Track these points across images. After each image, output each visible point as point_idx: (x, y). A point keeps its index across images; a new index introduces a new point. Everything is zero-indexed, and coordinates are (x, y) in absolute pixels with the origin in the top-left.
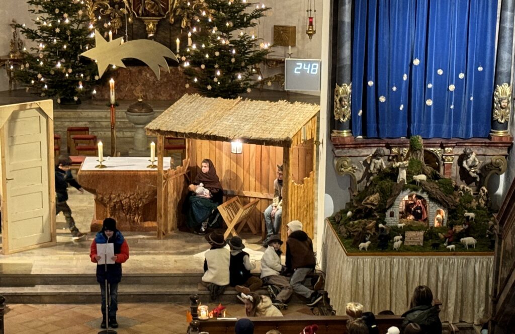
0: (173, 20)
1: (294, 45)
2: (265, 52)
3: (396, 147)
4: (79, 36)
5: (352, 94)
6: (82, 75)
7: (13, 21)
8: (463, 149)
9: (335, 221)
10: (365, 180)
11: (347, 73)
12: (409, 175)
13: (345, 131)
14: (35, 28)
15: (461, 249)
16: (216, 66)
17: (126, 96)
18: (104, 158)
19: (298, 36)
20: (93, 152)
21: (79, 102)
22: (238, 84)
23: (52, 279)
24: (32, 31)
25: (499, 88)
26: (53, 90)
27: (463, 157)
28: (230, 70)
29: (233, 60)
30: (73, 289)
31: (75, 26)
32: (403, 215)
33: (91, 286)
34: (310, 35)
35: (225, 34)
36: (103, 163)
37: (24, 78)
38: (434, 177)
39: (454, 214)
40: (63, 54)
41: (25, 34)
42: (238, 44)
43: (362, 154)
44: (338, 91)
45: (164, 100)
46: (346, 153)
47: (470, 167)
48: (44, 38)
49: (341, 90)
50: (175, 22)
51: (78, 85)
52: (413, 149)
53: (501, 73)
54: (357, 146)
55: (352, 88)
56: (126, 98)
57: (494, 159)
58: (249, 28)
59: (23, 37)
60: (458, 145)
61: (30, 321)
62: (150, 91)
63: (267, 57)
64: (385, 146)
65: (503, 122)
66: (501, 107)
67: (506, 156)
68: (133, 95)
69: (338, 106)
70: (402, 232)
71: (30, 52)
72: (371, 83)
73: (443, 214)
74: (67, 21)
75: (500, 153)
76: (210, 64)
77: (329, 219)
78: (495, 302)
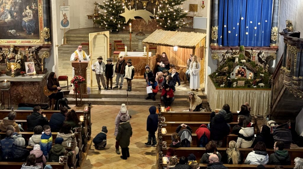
0: (153, 2)
1: (197, 11)
2: (186, 14)
3: (234, 50)
4: (119, 8)
5: (218, 30)
6: (120, 22)
7: (95, 2)
8: (260, 50)
9: (211, 76)
10: (223, 61)
11: (216, 22)
12: (239, 60)
13: (215, 44)
14: (103, 5)
15: (259, 87)
16: (168, 19)
17: (135, 29)
18: (127, 52)
19: (198, 8)
20: (123, 50)
21: (118, 31)
22: (176, 25)
23: (108, 96)
24: (102, 6)
25: (273, 28)
26: (109, 27)
27: (260, 54)
28: (173, 20)
29: (174, 17)
30: (115, 100)
31: (117, 4)
32: (237, 75)
33: (122, 99)
34: (203, 8)
35: (171, 7)
36: (127, 54)
37: (99, 22)
38: (249, 61)
39: (256, 74)
40: (113, 14)
41: (100, 7)
42: (176, 11)
43: (222, 52)
44: (213, 29)
45: (149, 31)
46: (216, 51)
47: (262, 57)
48: (106, 8)
49: (214, 28)
50: (153, 3)
51: (118, 25)
52: (241, 50)
53: (274, 23)
54: (220, 49)
55: (218, 28)
56: (135, 30)
57: (271, 54)
58: (181, 5)
59: (99, 8)
60: (258, 49)
61: (100, 111)
62: (144, 28)
63: (187, 15)
64: (230, 49)
65: (275, 41)
66: (274, 35)
67: (276, 53)
68: (138, 29)
69: (213, 34)
70: (236, 81)
71: (101, 13)
72: (225, 26)
73: (252, 75)
74: (115, 2)
75: (274, 52)
76: (166, 18)
77: (209, 76)
78: (271, 108)
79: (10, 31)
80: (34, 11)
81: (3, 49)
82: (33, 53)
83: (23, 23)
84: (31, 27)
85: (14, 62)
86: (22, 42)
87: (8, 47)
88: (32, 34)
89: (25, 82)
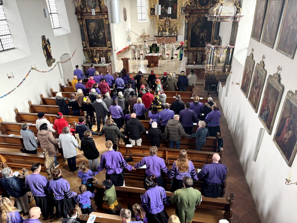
79: (94, 43)
80: (103, 34)
82: (104, 53)
83: (99, 39)
84: (103, 41)
85: (96, 57)
86: (100, 48)
88: (104, 45)
89: (100, 67)
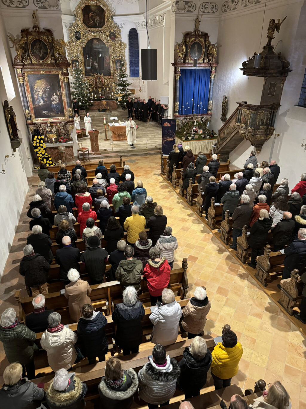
11: (178, 99)
13: (177, 113)
15: (207, 139)
19: (136, 92)
25: (210, 101)
27: (202, 118)
34: (140, 91)
46: (178, 118)
47: (204, 120)
49: (176, 103)
53: (210, 98)
54: (180, 117)
55: (179, 103)
60: (201, 115)
64: (186, 116)
65: (211, 109)
66: (210, 106)
69: (176, 107)
75: (209, 117)
79: (44, 112)
80: (59, 97)
81: (42, 125)
82: (63, 126)
83: (52, 106)
84: (58, 108)
85: (52, 133)
86: (53, 119)
87: (46, 123)
88: (60, 113)
